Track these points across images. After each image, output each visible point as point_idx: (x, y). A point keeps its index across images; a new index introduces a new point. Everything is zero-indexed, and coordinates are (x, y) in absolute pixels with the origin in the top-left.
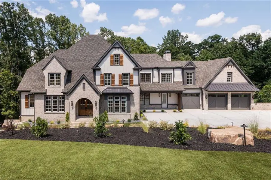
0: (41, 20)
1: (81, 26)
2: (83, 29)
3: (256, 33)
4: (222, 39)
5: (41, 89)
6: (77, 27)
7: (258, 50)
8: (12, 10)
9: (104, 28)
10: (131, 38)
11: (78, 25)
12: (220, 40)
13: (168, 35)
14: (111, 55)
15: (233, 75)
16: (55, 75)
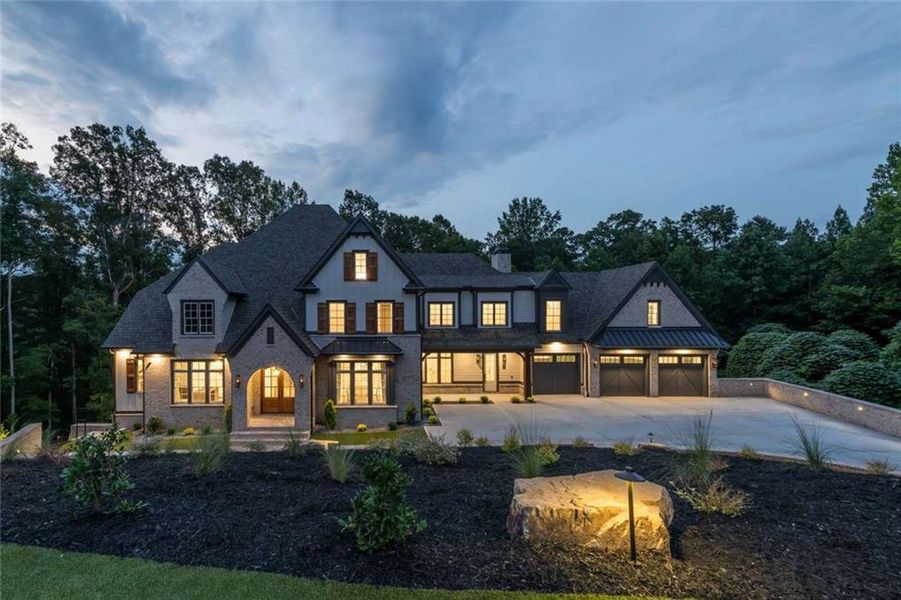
0: (194, 170)
1: (296, 185)
2: (300, 196)
3: (723, 206)
4: (644, 221)
5: (163, 343)
6: (287, 189)
7: (727, 247)
8: (115, 145)
9: (355, 193)
10: (421, 218)
11: (288, 185)
12: (639, 225)
13: (512, 210)
14: (345, 254)
15: (662, 307)
16: (199, 305)
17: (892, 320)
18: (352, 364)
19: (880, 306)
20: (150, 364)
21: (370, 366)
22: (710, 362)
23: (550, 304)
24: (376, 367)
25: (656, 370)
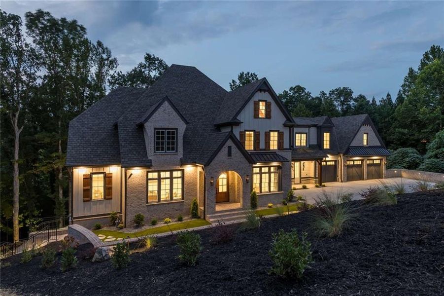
5: (141, 159)
9: (152, 56)
14: (254, 101)
15: (369, 137)
16: (166, 132)
17: (416, 143)
18: (261, 168)
19: (412, 137)
20: (131, 174)
21: (269, 170)
22: (384, 162)
23: (325, 134)
24: (272, 169)
25: (366, 167)
